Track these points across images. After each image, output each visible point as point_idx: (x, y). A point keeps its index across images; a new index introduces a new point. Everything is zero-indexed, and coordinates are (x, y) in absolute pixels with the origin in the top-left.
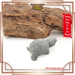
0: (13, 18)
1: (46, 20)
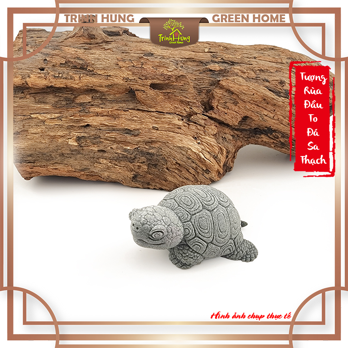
0: (66, 99)
1: (215, 104)
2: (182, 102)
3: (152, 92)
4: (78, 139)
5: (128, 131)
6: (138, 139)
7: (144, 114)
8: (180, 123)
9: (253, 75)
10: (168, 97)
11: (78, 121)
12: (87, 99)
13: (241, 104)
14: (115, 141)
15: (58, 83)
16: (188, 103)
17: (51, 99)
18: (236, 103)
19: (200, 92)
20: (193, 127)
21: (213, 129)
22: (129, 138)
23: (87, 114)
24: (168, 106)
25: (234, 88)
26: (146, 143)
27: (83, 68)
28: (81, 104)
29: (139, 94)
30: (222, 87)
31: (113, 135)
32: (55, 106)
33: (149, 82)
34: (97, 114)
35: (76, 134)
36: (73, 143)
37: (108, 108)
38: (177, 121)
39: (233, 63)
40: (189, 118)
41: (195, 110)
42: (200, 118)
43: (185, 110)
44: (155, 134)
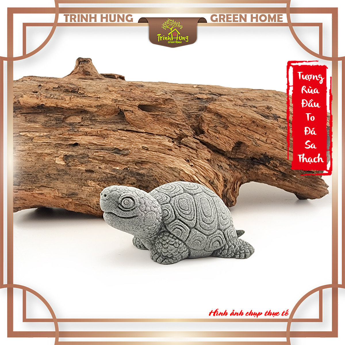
0: (56, 119)
1: (205, 128)
2: (171, 124)
3: (140, 113)
4: (66, 158)
5: (117, 151)
6: (127, 158)
7: (134, 135)
8: (171, 144)
9: (240, 102)
10: (158, 119)
11: (66, 139)
12: (78, 119)
13: (231, 128)
14: (104, 161)
15: (49, 103)
16: (177, 126)
17: (42, 118)
18: (226, 127)
19: (189, 116)
20: (185, 150)
21: (206, 153)
22: (118, 157)
23: (77, 133)
24: (158, 128)
25: (222, 111)
26: (137, 163)
27: (74, 91)
28: (71, 124)
29: (128, 115)
30: (210, 111)
31: (102, 153)
32: (45, 126)
33: (137, 103)
34: (86, 134)
35: (63, 152)
36: (60, 162)
37: (97, 128)
38: (167, 142)
39: (221, 95)
40: (179, 140)
41: (185, 132)
42: (191, 141)
43: (174, 132)
44: (146, 155)
